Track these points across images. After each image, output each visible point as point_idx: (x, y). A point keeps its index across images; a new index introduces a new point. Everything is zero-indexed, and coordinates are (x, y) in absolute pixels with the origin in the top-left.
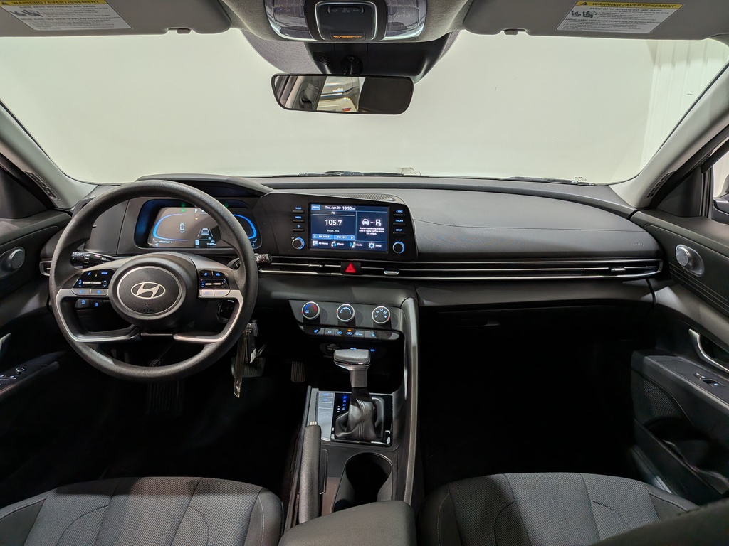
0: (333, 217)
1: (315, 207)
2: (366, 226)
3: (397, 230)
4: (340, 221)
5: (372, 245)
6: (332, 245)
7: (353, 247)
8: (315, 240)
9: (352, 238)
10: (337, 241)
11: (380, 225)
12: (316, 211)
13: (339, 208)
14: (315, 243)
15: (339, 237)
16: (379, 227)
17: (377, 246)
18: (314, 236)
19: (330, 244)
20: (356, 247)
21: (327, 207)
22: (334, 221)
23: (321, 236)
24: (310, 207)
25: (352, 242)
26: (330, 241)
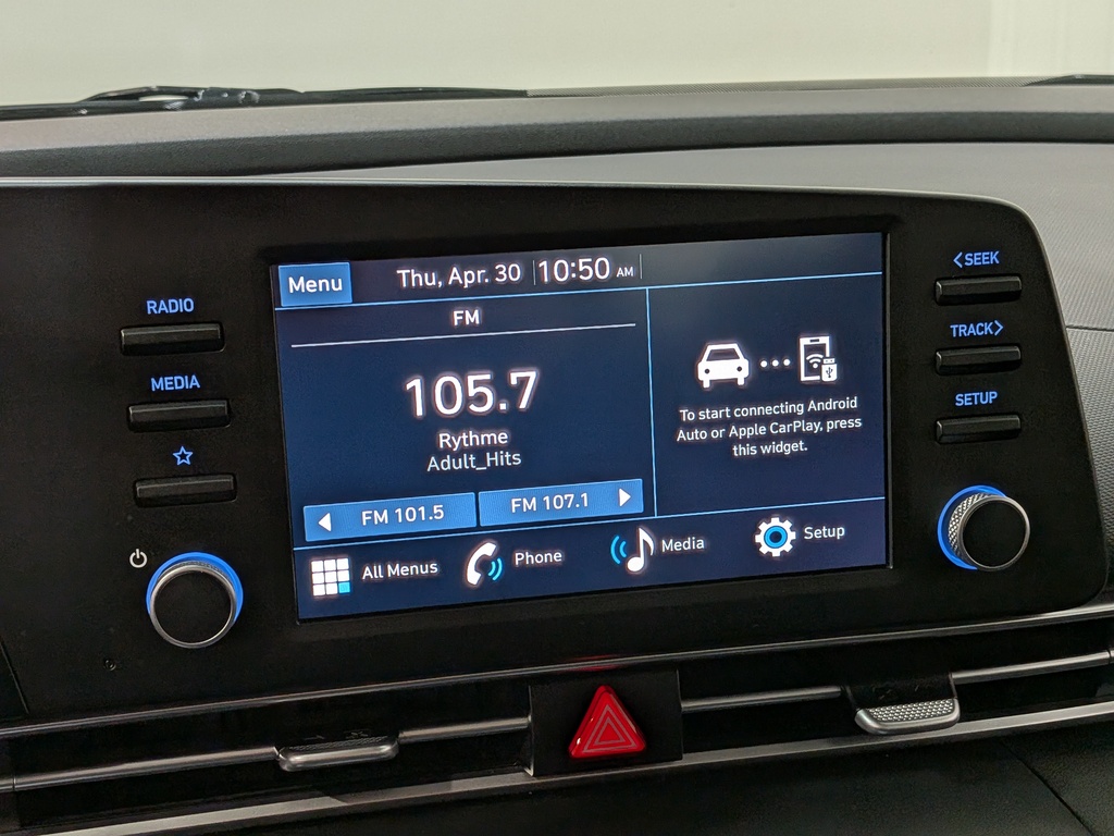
0: (463, 356)
1: (302, 285)
2: (725, 392)
3: (963, 400)
4: (527, 378)
5: (776, 537)
6: (473, 577)
7: (636, 564)
8: (330, 549)
9: (625, 497)
10: (511, 538)
11: (830, 372)
12: (319, 318)
13: (509, 271)
14: (329, 577)
15: (523, 505)
16: (822, 391)
17: (814, 534)
18: (324, 521)
19: (456, 568)
20: (656, 560)
21: (410, 275)
22: (477, 383)
23: (375, 517)
24: (268, 290)
25: (625, 528)
26: (452, 547)
